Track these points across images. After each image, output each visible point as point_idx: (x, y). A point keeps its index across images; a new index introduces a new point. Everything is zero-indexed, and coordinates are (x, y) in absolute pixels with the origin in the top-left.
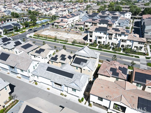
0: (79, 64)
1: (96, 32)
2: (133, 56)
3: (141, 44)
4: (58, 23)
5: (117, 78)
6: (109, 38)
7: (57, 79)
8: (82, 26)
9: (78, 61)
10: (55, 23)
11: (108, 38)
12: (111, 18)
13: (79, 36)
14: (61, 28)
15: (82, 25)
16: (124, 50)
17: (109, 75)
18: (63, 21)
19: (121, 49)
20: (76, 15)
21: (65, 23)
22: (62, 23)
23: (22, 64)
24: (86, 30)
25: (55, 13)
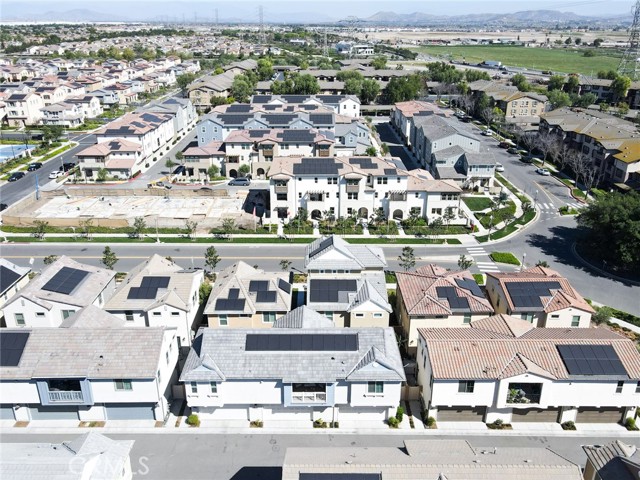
0: (335, 299)
1: (300, 179)
2: (441, 241)
3: (450, 199)
4: (100, 158)
5: (465, 314)
6: (350, 194)
7: (305, 369)
8: (215, 159)
9: (326, 291)
10: (85, 160)
11: (344, 195)
12: (311, 123)
13: (219, 201)
14: (116, 178)
15: (212, 156)
16: (405, 226)
17: (444, 312)
18: (120, 150)
19: (394, 223)
20: (161, 116)
21: (131, 156)
22: (118, 156)
23: (118, 356)
24: (233, 173)
25: (42, 115)
